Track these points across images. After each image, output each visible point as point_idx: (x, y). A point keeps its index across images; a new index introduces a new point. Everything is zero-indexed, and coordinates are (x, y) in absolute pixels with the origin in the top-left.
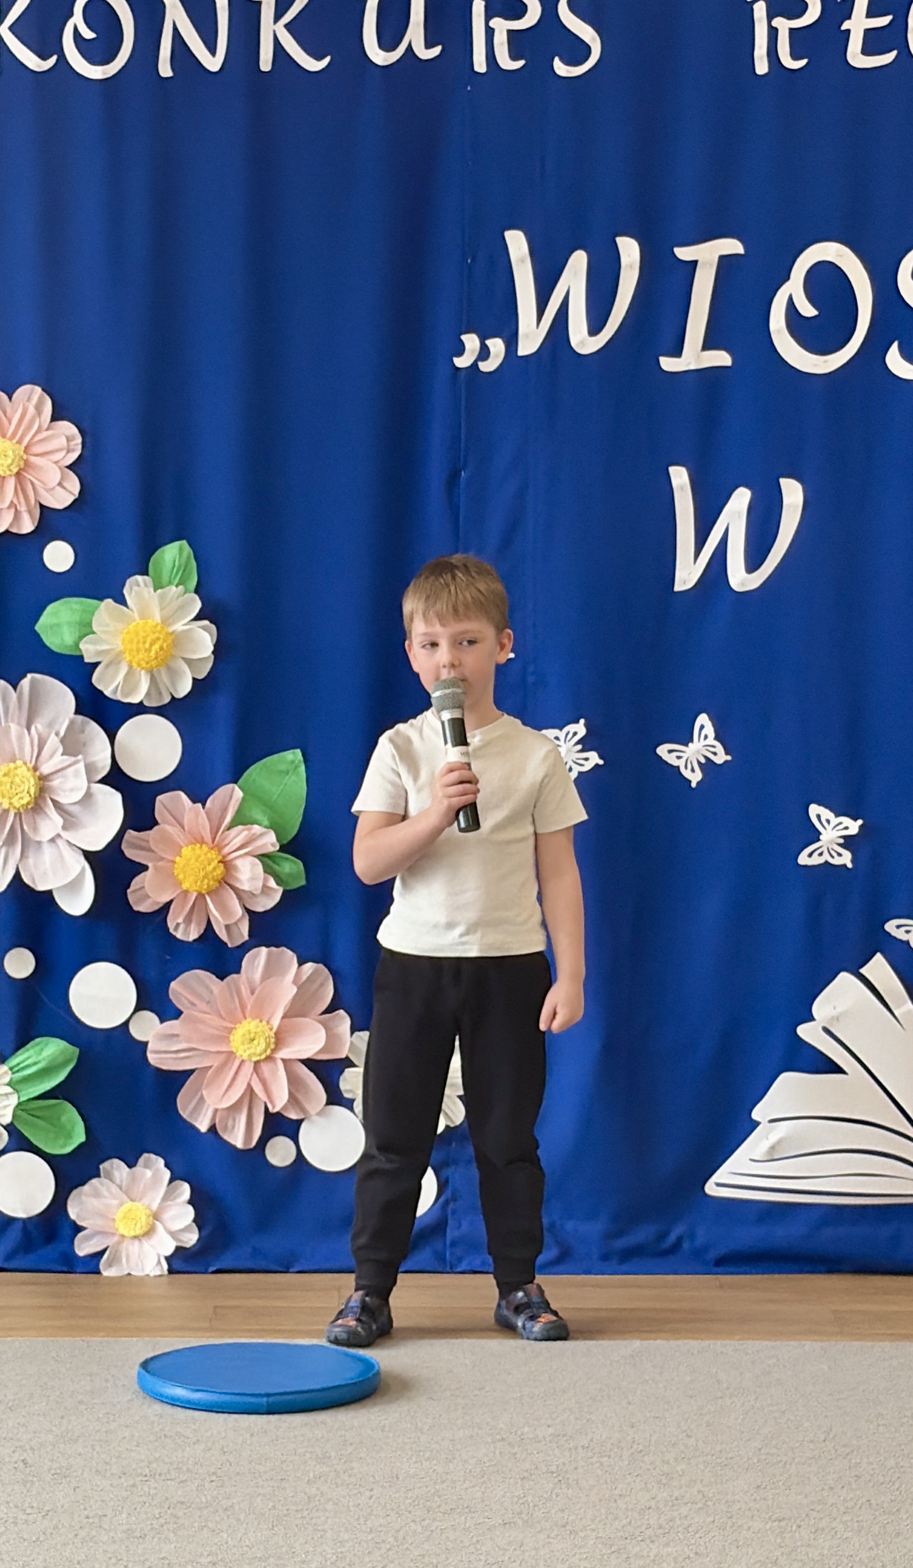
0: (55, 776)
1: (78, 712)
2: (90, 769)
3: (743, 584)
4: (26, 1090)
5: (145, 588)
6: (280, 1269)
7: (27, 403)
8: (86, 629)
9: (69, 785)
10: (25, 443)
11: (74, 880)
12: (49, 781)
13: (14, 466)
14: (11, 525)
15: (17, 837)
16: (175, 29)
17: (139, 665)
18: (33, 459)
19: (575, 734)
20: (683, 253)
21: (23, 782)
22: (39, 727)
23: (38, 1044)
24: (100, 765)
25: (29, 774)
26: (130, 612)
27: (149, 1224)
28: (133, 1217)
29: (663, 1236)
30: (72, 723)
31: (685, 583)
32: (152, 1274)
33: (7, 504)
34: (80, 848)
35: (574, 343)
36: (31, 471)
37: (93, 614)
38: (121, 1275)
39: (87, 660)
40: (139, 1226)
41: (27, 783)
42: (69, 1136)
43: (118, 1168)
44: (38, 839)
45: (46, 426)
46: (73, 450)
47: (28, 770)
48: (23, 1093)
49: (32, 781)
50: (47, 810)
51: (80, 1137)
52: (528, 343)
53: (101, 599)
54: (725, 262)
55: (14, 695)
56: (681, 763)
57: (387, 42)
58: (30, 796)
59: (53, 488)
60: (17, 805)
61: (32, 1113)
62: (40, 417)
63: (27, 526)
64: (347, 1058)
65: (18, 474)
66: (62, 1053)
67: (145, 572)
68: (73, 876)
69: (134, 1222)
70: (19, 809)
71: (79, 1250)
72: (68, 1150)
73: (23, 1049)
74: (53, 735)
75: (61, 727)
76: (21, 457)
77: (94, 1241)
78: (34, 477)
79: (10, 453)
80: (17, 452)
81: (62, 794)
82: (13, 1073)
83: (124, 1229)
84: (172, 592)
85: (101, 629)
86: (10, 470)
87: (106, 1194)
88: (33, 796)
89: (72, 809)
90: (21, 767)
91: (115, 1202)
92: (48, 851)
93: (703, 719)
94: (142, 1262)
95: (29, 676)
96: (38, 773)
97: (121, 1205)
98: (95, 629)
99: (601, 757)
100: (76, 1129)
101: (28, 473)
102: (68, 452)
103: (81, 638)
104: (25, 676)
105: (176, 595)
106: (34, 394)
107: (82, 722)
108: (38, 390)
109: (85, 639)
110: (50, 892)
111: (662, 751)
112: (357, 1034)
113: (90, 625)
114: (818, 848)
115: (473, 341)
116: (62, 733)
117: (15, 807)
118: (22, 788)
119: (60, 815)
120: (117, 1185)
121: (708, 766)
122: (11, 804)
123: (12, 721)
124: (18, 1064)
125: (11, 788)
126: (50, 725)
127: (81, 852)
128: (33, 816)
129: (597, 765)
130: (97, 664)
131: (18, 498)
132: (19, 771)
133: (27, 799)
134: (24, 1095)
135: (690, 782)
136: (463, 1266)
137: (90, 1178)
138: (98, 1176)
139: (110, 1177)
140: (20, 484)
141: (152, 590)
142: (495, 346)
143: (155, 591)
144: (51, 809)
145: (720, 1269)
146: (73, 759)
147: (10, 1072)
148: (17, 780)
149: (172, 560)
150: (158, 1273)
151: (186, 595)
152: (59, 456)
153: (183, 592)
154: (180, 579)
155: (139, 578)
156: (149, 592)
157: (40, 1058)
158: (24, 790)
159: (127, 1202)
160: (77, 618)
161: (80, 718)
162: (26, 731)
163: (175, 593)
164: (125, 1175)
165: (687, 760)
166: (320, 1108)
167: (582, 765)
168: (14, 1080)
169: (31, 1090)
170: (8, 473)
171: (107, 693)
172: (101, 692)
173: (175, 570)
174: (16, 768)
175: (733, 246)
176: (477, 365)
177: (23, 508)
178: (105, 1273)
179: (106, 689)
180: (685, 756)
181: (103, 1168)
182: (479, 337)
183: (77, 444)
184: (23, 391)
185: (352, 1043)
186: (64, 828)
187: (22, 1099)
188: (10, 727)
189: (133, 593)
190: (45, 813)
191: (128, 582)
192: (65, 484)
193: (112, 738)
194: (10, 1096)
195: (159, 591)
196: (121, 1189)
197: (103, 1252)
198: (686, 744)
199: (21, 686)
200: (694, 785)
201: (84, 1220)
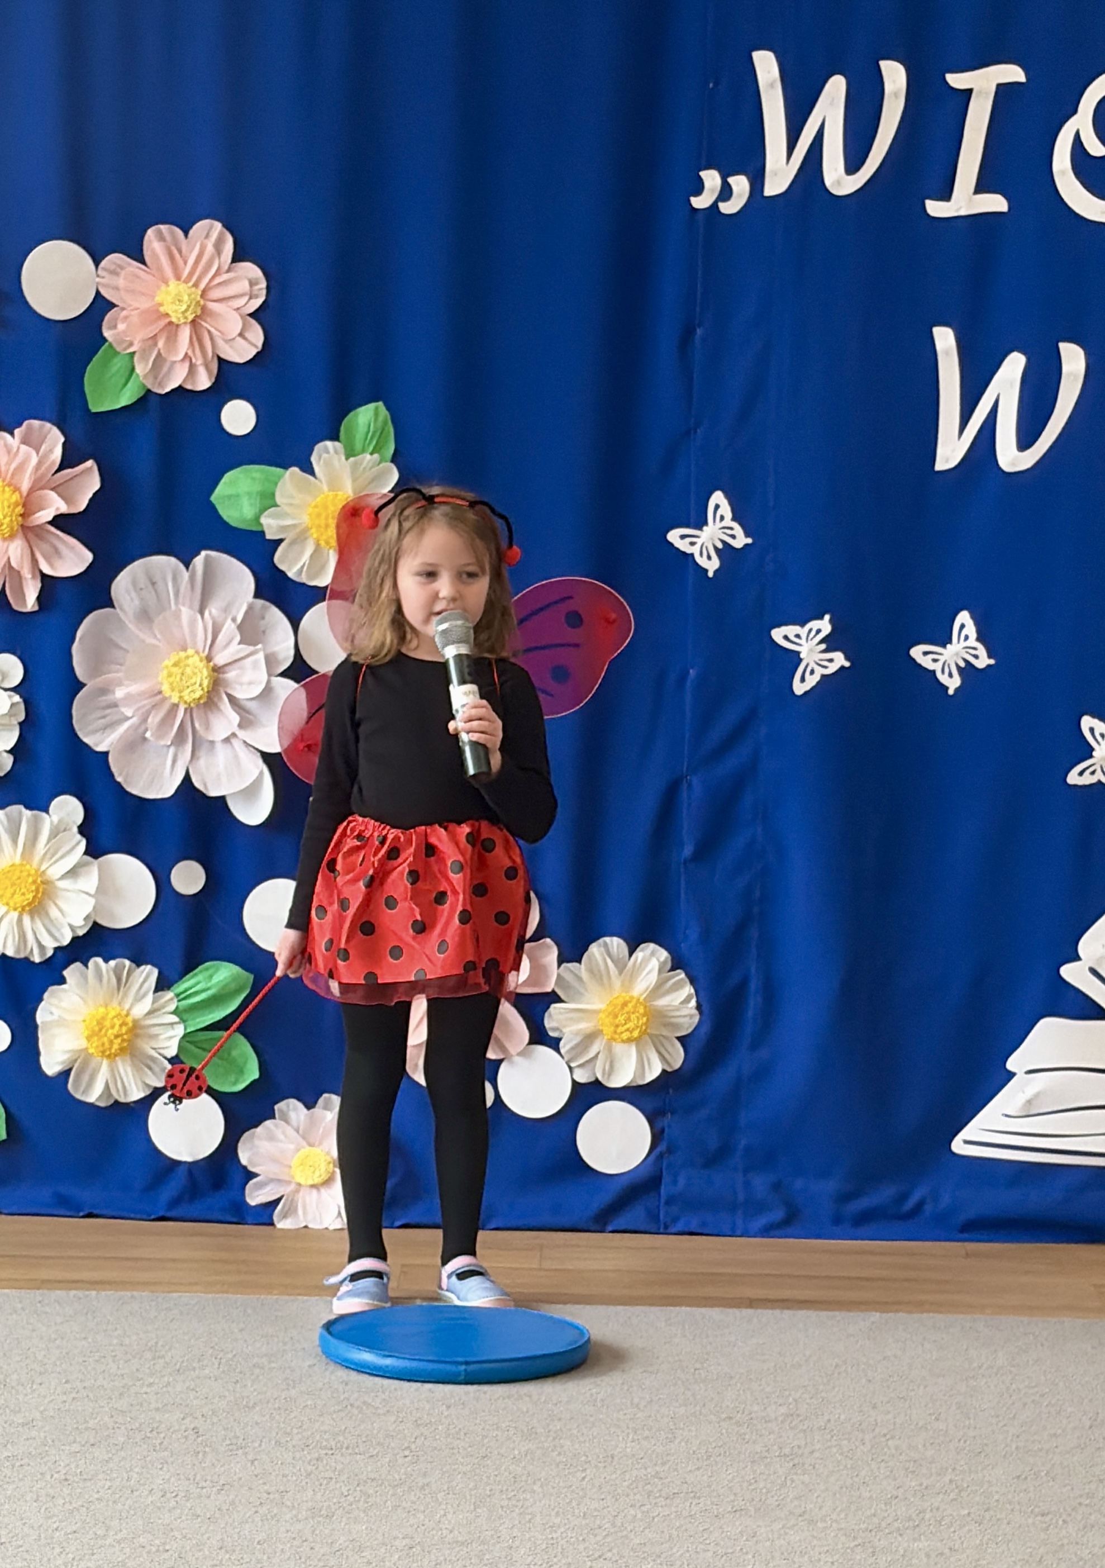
0: (230, 667)
1: (258, 595)
2: (270, 660)
3: (1013, 464)
4: (194, 1019)
5: (335, 455)
7: (206, 241)
8: (268, 501)
9: (245, 679)
10: (202, 286)
11: (252, 784)
12: (224, 673)
13: (189, 313)
14: (184, 381)
15: (187, 736)
17: (327, 543)
18: (212, 306)
19: (819, 631)
20: (957, 80)
21: (195, 674)
22: (214, 611)
23: (207, 969)
24: (281, 656)
25: (201, 665)
26: (317, 481)
27: (329, 1172)
28: (311, 1163)
29: (903, 1197)
30: (250, 608)
31: (947, 461)
32: (331, 1228)
33: (181, 356)
34: (257, 749)
35: (828, 182)
36: (208, 319)
37: (276, 484)
38: (297, 1227)
39: (268, 537)
40: (317, 1174)
41: (199, 673)
42: (241, 1072)
43: (295, 1109)
44: (211, 739)
45: (226, 267)
46: (257, 297)
47: (201, 661)
48: (189, 1023)
49: (205, 673)
50: (222, 707)
51: (253, 1073)
52: (775, 183)
53: (285, 466)
54: (1004, 91)
55: (186, 575)
56: (937, 667)
58: (203, 689)
59: (234, 339)
60: (187, 698)
61: (199, 1045)
62: (219, 258)
63: (203, 382)
64: (553, 991)
65: (193, 322)
66: (235, 978)
67: (335, 437)
68: (251, 781)
69: (312, 1169)
70: (189, 705)
71: (252, 1198)
72: (240, 1087)
73: (191, 974)
74: (229, 621)
75: (238, 612)
76: (198, 302)
77: (268, 1188)
78: (212, 327)
79: (186, 298)
80: (193, 296)
81: (238, 687)
82: (179, 1001)
83: (302, 1177)
84: (365, 462)
85: (285, 501)
86: (186, 318)
87: (282, 1137)
88: (206, 690)
89: (250, 705)
90: (192, 656)
91: (292, 1147)
92: (222, 753)
93: (964, 617)
94: (320, 1214)
95: (203, 553)
96: (211, 664)
97: (298, 1150)
98: (279, 499)
99: (847, 658)
100: (248, 1066)
101: (206, 322)
102: (250, 298)
103: (262, 511)
104: (198, 553)
105: (370, 465)
106: (213, 230)
107: (263, 607)
108: (218, 226)
109: (266, 513)
110: (222, 799)
111: (917, 652)
112: (564, 965)
113: (273, 495)
114: (1090, 766)
115: (713, 179)
116: (239, 619)
117: (186, 702)
118: (193, 681)
119: (235, 711)
120: (292, 1127)
121: (967, 671)
122: (181, 697)
123: (184, 605)
124: (186, 991)
125: (181, 679)
126: (226, 610)
127: (259, 754)
128: (206, 714)
129: (842, 668)
130: (281, 541)
131: (194, 351)
132: (190, 661)
133: (197, 695)
134: (190, 1026)
135: (947, 688)
136: (679, 1226)
137: (265, 1120)
138: (273, 1117)
139: (286, 1120)
140: (196, 333)
141: (343, 458)
142: (738, 184)
143: (347, 459)
144: (225, 704)
145: (966, 1235)
146: (251, 648)
147: (176, 1000)
148: (188, 671)
149: (367, 423)
150: (339, 1226)
151: (381, 465)
152: (241, 302)
153: (379, 460)
154: (375, 448)
155: (329, 444)
156: (339, 460)
157: (209, 985)
158: (195, 683)
159: (304, 1147)
160: (257, 488)
161: (260, 602)
162: (199, 617)
163: (371, 460)
164: (302, 1117)
165: (944, 664)
166: (522, 1048)
167: (825, 667)
168: (181, 1008)
169: (198, 1020)
170: (182, 321)
171: (291, 574)
172: (283, 573)
173: (369, 438)
174: (187, 657)
175: (1014, 73)
176: (717, 207)
177: (199, 361)
178: (280, 1225)
179: (290, 569)
180: (942, 659)
181: (279, 1110)
182: (720, 172)
183: (261, 289)
184: (201, 227)
185: (559, 975)
186: (240, 726)
187: (188, 1030)
188: (180, 610)
189: (322, 461)
190: (219, 709)
191: (319, 447)
192: (247, 335)
193: (295, 627)
194: (175, 1026)
195: (352, 459)
196: (298, 1132)
197: (277, 1201)
198: (944, 646)
199: (194, 567)
200: (951, 692)
201: (255, 1166)
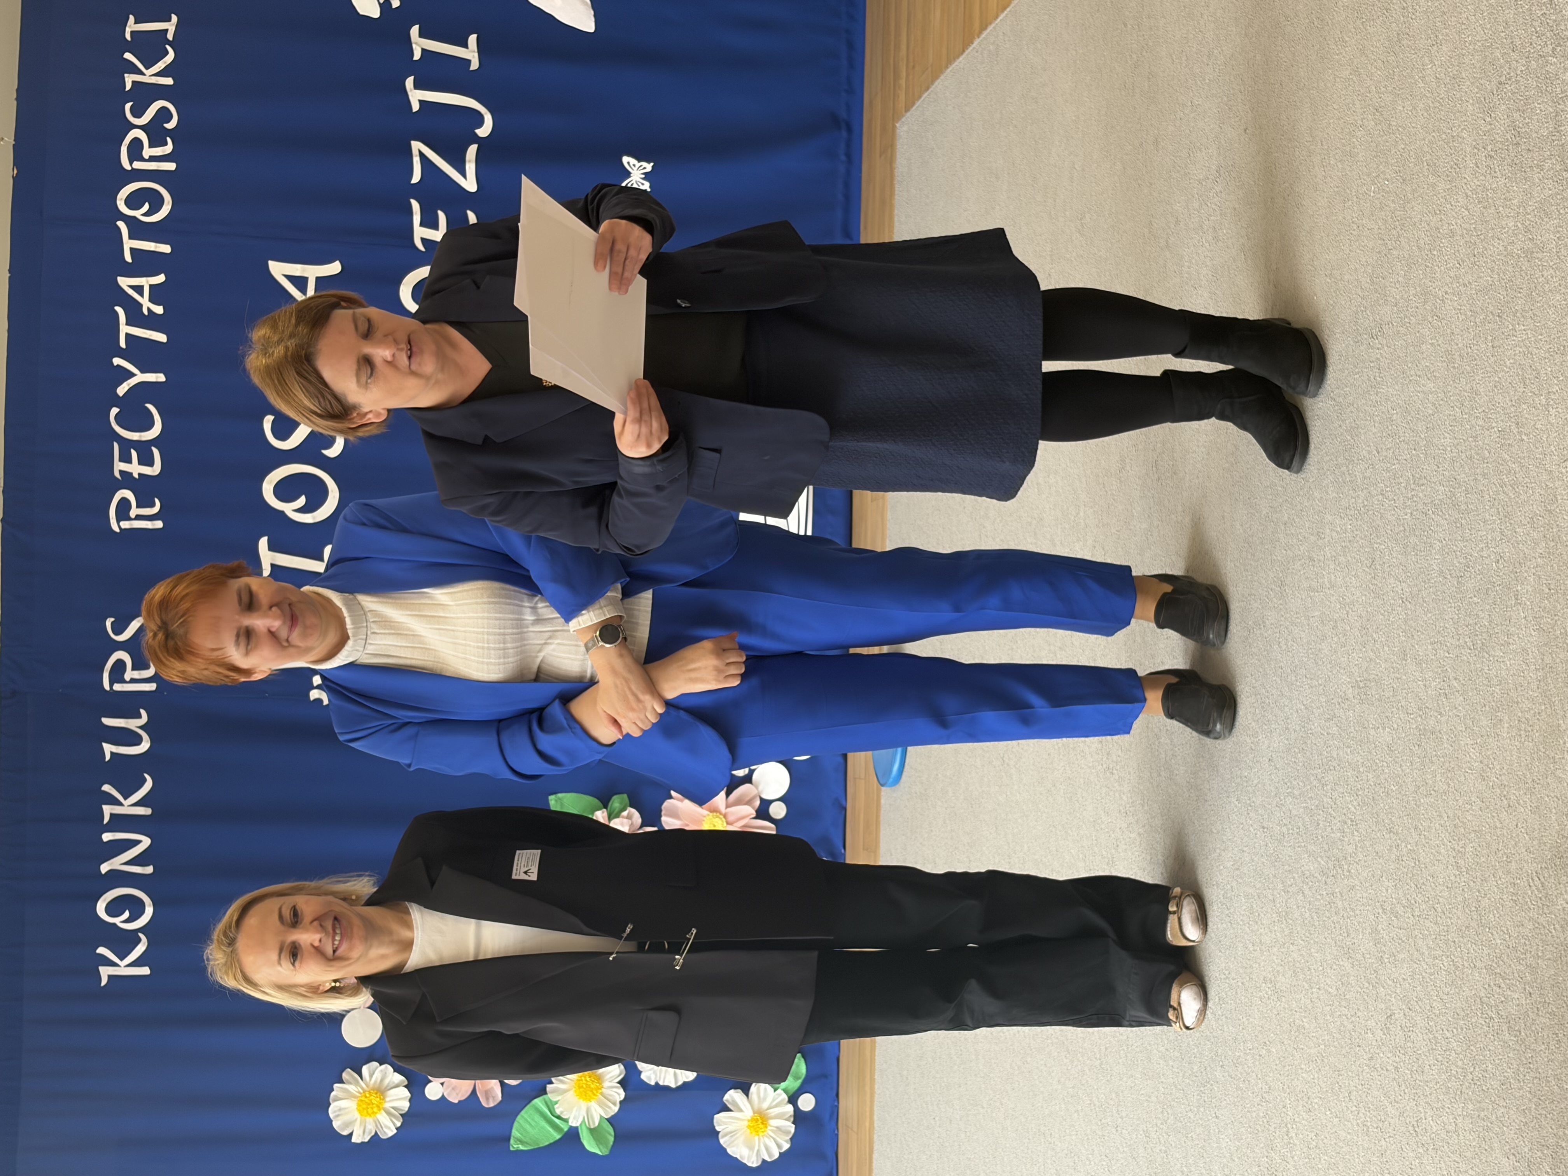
6: (844, 812)
16: (126, 863)
54: (272, 548)
57: (137, 740)
115: (314, 694)
166: (754, 787)
175: (263, 543)
182: (310, 690)
